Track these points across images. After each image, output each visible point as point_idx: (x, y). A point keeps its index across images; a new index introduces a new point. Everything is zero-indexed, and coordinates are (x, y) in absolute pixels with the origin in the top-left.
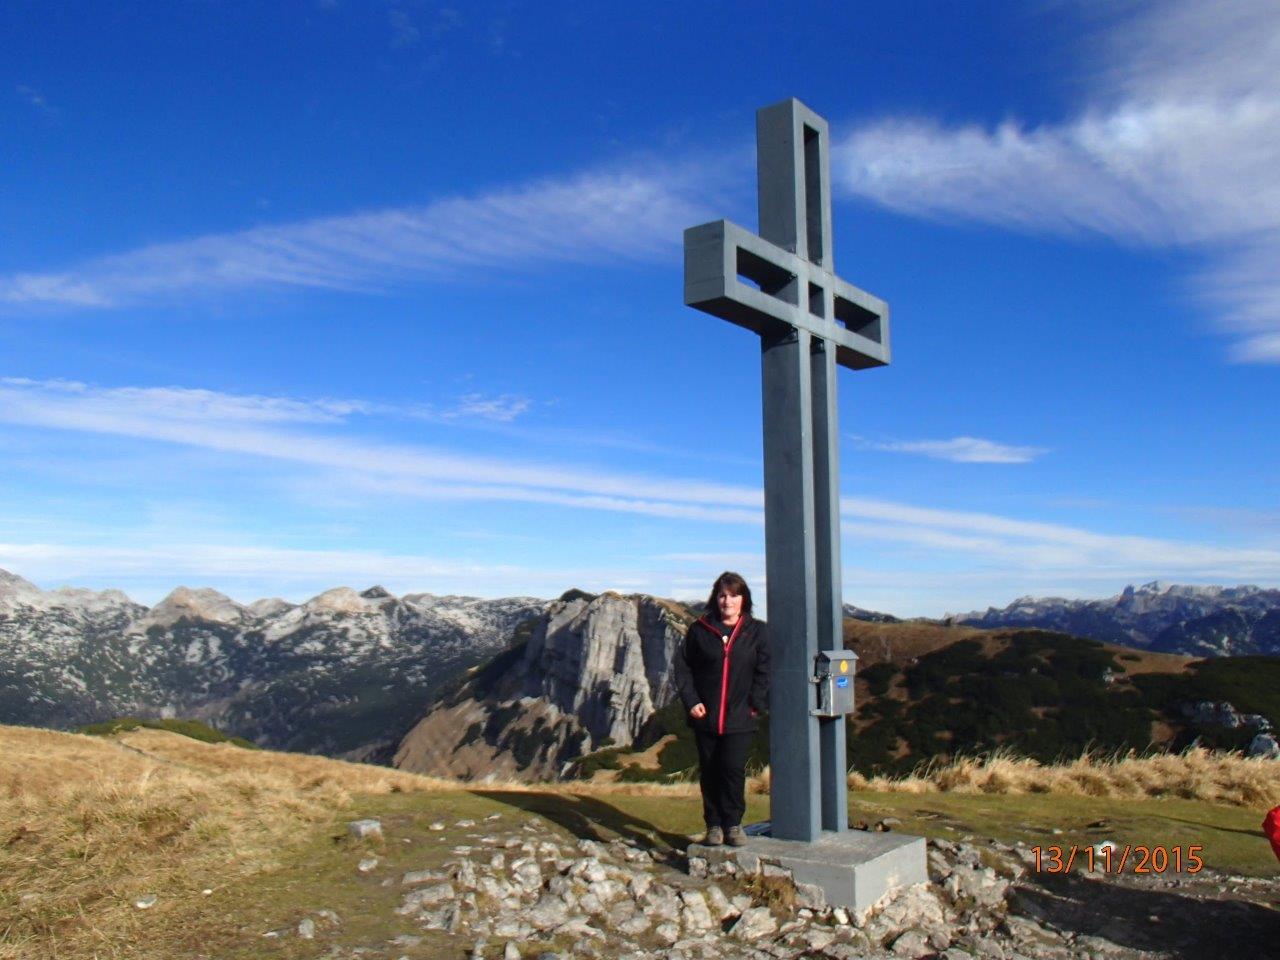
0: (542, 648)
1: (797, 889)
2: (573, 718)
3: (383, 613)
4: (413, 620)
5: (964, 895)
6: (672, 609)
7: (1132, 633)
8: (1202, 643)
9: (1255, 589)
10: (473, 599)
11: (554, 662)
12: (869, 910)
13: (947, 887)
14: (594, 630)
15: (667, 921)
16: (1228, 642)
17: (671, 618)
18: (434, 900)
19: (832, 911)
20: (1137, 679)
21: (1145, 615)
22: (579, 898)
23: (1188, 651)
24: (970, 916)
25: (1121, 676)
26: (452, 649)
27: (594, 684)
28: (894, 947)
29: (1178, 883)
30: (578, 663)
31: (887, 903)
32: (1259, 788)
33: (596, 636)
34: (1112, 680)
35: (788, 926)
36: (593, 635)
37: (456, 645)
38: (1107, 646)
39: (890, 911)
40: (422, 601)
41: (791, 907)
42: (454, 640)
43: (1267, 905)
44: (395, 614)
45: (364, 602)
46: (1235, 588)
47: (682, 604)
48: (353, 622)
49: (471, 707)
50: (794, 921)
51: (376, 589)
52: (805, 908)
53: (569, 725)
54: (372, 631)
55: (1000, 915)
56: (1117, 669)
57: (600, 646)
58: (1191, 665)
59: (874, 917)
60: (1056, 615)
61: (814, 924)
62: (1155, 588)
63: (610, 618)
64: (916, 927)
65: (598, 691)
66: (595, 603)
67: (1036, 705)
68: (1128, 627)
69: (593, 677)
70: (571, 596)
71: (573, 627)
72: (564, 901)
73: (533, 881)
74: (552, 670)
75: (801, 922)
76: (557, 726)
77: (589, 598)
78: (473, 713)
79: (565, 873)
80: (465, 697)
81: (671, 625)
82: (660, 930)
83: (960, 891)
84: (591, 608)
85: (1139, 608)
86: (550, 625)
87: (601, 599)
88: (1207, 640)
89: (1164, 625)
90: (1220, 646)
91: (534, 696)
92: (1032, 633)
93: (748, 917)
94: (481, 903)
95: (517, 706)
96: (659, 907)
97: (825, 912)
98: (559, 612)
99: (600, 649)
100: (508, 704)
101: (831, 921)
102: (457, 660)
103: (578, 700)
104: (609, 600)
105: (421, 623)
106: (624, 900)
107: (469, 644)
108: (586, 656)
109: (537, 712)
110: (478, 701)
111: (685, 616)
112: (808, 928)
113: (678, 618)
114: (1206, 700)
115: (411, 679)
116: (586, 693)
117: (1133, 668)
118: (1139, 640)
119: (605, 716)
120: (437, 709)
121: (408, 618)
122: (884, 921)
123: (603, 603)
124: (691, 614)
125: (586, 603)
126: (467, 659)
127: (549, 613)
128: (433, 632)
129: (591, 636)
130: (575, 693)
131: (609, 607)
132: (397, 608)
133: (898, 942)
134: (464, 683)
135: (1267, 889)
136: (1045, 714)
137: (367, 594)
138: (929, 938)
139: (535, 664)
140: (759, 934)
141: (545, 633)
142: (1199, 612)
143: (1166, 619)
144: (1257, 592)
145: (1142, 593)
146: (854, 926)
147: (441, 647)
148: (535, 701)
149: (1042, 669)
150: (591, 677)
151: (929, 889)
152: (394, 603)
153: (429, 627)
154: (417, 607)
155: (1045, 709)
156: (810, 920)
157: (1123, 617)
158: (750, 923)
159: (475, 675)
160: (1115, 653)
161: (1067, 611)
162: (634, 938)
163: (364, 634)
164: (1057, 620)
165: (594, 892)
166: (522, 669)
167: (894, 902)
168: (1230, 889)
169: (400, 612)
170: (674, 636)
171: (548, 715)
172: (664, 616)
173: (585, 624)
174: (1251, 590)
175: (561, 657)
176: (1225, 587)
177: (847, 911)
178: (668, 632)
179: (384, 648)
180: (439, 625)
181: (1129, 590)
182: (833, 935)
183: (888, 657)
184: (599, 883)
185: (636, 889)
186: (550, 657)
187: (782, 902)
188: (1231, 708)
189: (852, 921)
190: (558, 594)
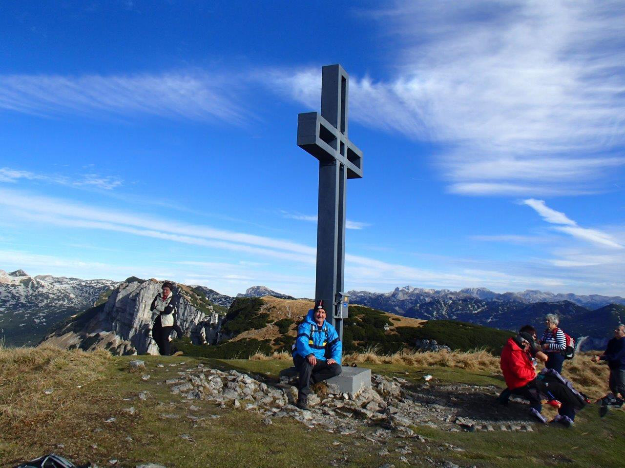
0: (114, 306)
1: (328, 387)
2: (128, 343)
3: (22, 285)
4: (40, 289)
5: (386, 391)
6: (184, 289)
7: (397, 308)
8: (425, 314)
9: (448, 291)
10: (76, 279)
11: (120, 314)
12: (356, 394)
13: (379, 388)
14: (142, 298)
15: (279, 399)
16: (436, 314)
17: (183, 294)
18: (185, 389)
19: (342, 394)
20: (399, 329)
21: (403, 301)
22: (242, 390)
23: (419, 317)
24: (388, 398)
25: (392, 327)
26: (62, 305)
27: (140, 325)
28: (367, 407)
29: (457, 388)
30: (132, 315)
31: (361, 392)
32: (469, 362)
33: (143, 301)
34: (388, 329)
35: (325, 401)
36: (142, 300)
37: (65, 303)
38: (387, 314)
39: (363, 394)
40: (47, 279)
41: (325, 394)
42: (64, 301)
43: (489, 394)
44: (30, 286)
45: (11, 278)
46: (440, 290)
47: (189, 287)
48: (4, 289)
49: (71, 336)
50: (327, 399)
51: (19, 271)
52: (331, 394)
53: (126, 346)
54: (16, 294)
55: (400, 398)
56: (391, 324)
57: (145, 306)
58: (421, 323)
59: (358, 397)
60: (366, 299)
61: (335, 400)
62: (408, 289)
63: (152, 292)
64: (373, 400)
65: (143, 329)
66: (144, 284)
67: (355, 340)
68: (395, 306)
69: (140, 322)
70: (132, 280)
71: (131, 296)
72: (236, 391)
73: (219, 384)
74: (118, 317)
75: (329, 399)
76: (119, 347)
77: (141, 282)
78: (73, 338)
79: (234, 380)
80: (68, 331)
81: (184, 297)
82: (277, 401)
83: (384, 389)
84: (141, 286)
85: (401, 297)
86: (118, 295)
87: (147, 282)
88: (427, 313)
89: (410, 305)
90: (433, 316)
91: (107, 331)
92: (355, 307)
93: (310, 397)
94: (205, 390)
95: (98, 335)
96: (273, 393)
97: (339, 394)
98: (124, 288)
99: (145, 308)
100: (93, 335)
101: (342, 398)
102: (65, 311)
103: (132, 333)
104: (152, 283)
105: (45, 291)
106: (259, 391)
107: (72, 302)
108: (138, 311)
109: (108, 339)
110: (76, 333)
111: (191, 293)
112: (333, 401)
113: (187, 293)
114: (426, 339)
115: (37, 321)
116: (136, 330)
117: (397, 324)
118: (400, 312)
119: (145, 342)
120: (51, 337)
121: (37, 288)
122: (361, 398)
123: (148, 284)
124: (194, 292)
125: (139, 284)
126: (71, 311)
127: (118, 288)
128: (51, 296)
129: (140, 301)
130: (130, 330)
131: (151, 287)
132: (31, 283)
133: (368, 405)
134: (68, 323)
135: (488, 390)
136: (358, 344)
137: (14, 274)
138: (379, 404)
139: (109, 314)
140: (314, 404)
141: (116, 299)
142: (425, 300)
143: (411, 303)
144: (449, 292)
145: (402, 291)
146: (351, 400)
147: (56, 304)
148: (108, 333)
149: (358, 323)
150: (139, 322)
151: (373, 388)
152: (30, 280)
153: (49, 293)
154: (43, 283)
155: (358, 342)
156: (333, 399)
157: (394, 301)
158: (311, 399)
159: (75, 319)
160: (390, 317)
161: (370, 298)
162: (268, 405)
163: (10, 295)
164: (365, 301)
165: (249, 387)
166: (102, 316)
167: (363, 392)
168: (475, 390)
169: (33, 284)
170: (185, 302)
171: (115, 341)
172: (180, 292)
173: (138, 294)
174: (447, 291)
175: (124, 311)
176: (436, 289)
177: (348, 394)
178: (181, 300)
179: (22, 303)
180: (55, 292)
181: (397, 289)
182: (343, 403)
183: (289, 316)
184: (250, 384)
185: (263, 387)
186: (117, 311)
187: (322, 392)
188: (436, 343)
189: (350, 398)
190: (124, 279)
